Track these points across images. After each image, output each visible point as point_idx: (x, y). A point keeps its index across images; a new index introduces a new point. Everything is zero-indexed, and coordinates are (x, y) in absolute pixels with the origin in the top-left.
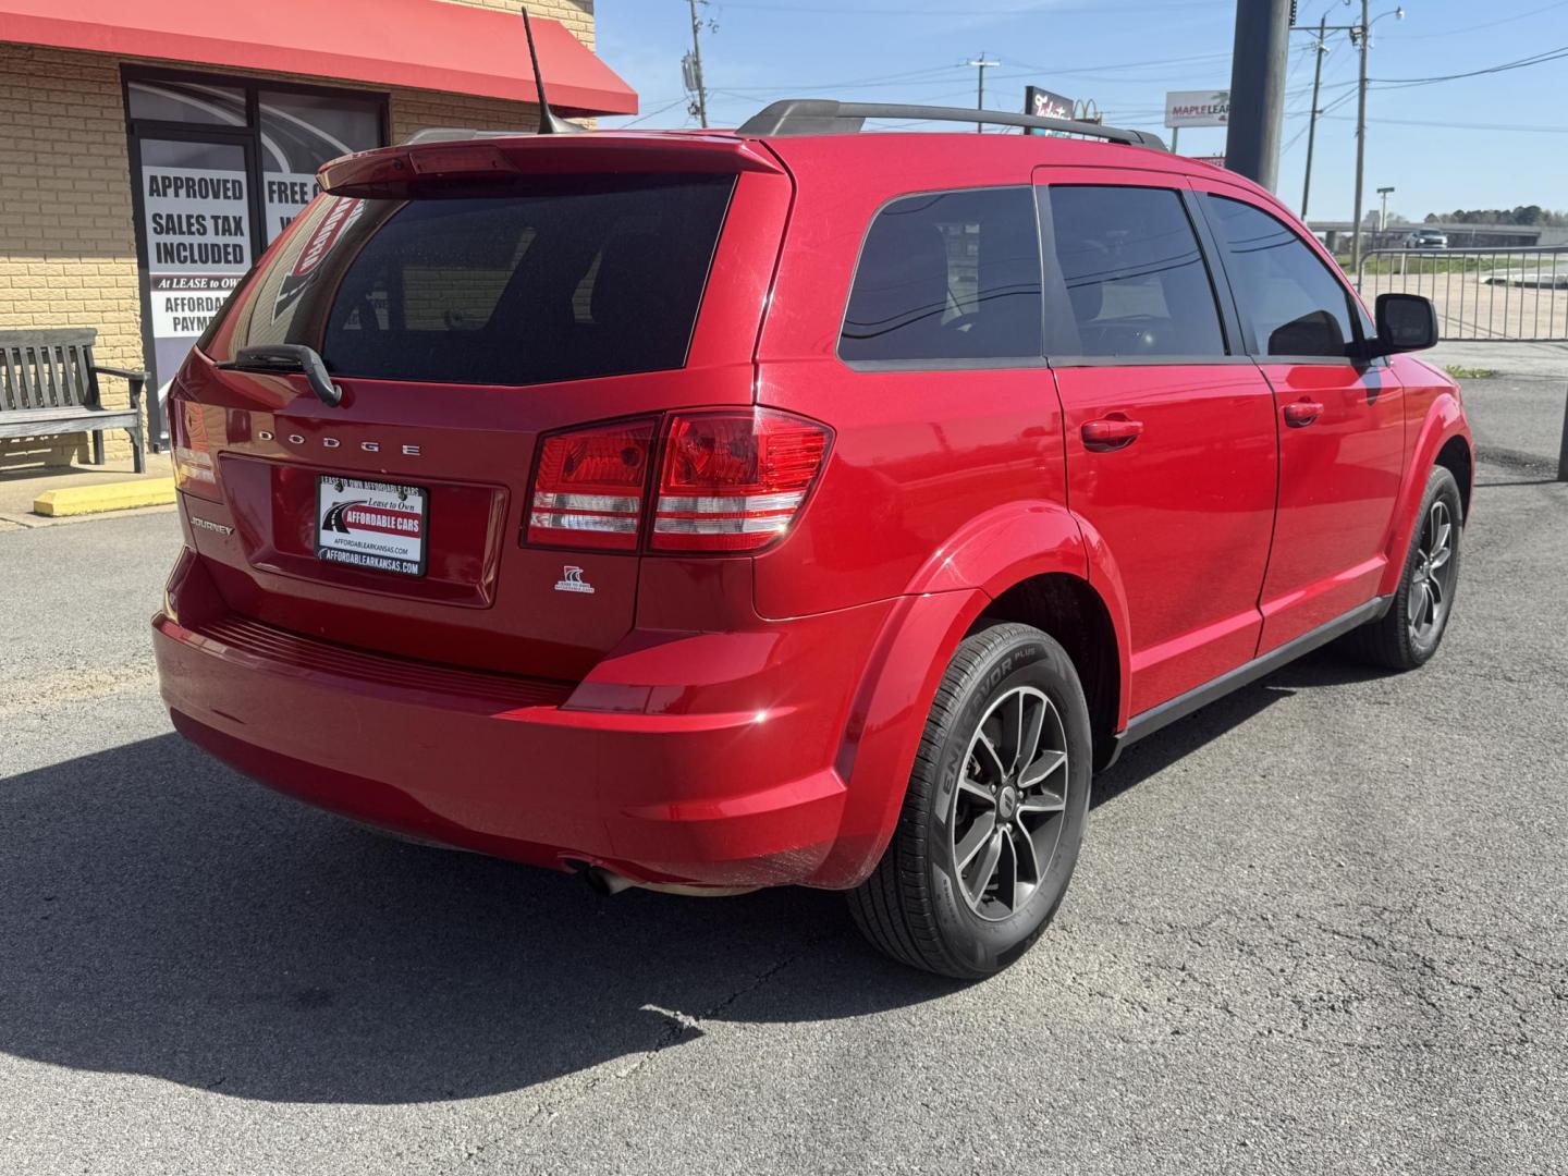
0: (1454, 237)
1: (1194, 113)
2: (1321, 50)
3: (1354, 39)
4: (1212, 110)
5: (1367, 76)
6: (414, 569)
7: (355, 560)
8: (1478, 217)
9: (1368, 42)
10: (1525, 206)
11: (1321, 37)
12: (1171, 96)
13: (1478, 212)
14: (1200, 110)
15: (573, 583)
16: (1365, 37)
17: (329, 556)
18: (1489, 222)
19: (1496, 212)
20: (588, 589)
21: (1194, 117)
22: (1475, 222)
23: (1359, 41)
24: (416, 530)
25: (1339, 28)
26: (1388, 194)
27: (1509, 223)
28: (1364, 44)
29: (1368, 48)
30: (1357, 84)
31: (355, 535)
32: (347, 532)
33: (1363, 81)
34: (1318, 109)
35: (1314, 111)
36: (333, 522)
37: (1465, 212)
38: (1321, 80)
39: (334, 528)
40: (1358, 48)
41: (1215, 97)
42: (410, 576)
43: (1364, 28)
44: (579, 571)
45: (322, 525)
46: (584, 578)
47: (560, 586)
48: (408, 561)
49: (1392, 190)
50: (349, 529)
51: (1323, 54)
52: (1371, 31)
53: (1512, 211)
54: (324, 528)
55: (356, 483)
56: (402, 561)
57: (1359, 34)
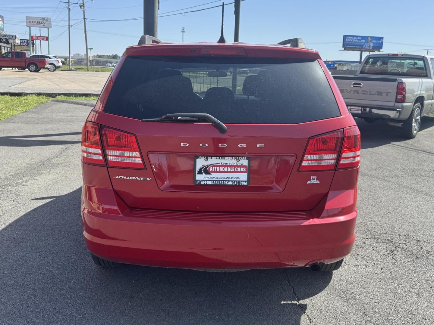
0: (97, 62)
1: (35, 23)
2: (69, 9)
3: (81, 7)
4: (40, 23)
5: (86, 17)
6: (246, 183)
7: (217, 183)
8: (103, 56)
9: (85, 8)
10: (114, 54)
11: (69, 5)
12: (27, 17)
13: (103, 55)
14: (37, 23)
15: (314, 181)
16: (84, 6)
17: (202, 183)
18: (106, 58)
19: (107, 55)
20: (318, 182)
21: (35, 24)
22: (102, 58)
23: (82, 8)
24: (245, 170)
25: (74, 3)
26: (92, 50)
27: (111, 58)
28: (84, 8)
29: (85, 10)
30: (83, 19)
31: (213, 175)
32: (211, 174)
33: (84, 19)
34: (70, 25)
35: (69, 26)
36: (203, 171)
37: (100, 55)
38: (70, 17)
39: (203, 173)
40: (82, 10)
41: (41, 19)
42: (244, 186)
43: (84, 4)
44: (316, 177)
45: (197, 173)
46: (317, 179)
47: (309, 182)
48: (242, 181)
49: (92, 49)
50: (211, 173)
51: (70, 10)
52: (85, 5)
53: (111, 55)
54: (198, 174)
55: (215, 158)
56: (239, 181)
57: (82, 6)
